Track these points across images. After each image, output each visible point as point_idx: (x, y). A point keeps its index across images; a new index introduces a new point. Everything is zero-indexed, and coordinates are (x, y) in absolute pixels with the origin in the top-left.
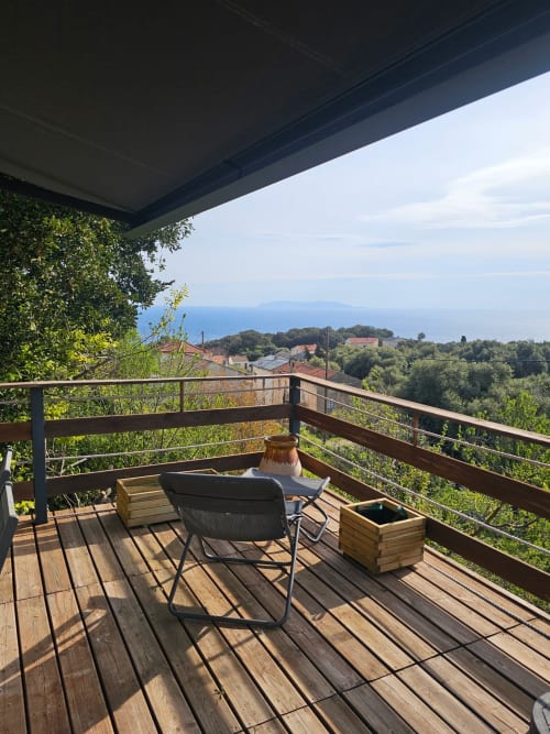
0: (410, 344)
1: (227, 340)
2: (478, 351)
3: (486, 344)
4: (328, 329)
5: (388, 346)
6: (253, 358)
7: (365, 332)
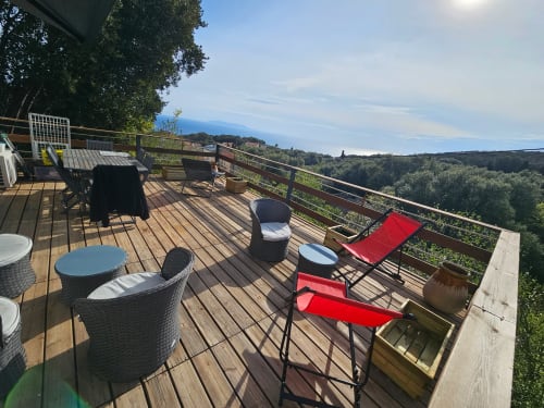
0: (272, 148)
1: (192, 135)
2: (296, 153)
3: (300, 152)
4: (238, 137)
5: (263, 147)
6: (203, 145)
7: (254, 140)
